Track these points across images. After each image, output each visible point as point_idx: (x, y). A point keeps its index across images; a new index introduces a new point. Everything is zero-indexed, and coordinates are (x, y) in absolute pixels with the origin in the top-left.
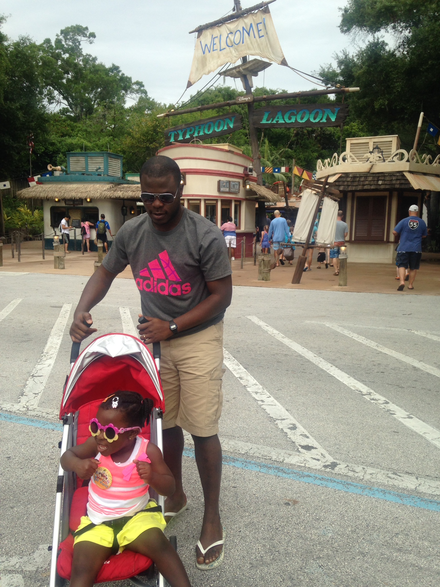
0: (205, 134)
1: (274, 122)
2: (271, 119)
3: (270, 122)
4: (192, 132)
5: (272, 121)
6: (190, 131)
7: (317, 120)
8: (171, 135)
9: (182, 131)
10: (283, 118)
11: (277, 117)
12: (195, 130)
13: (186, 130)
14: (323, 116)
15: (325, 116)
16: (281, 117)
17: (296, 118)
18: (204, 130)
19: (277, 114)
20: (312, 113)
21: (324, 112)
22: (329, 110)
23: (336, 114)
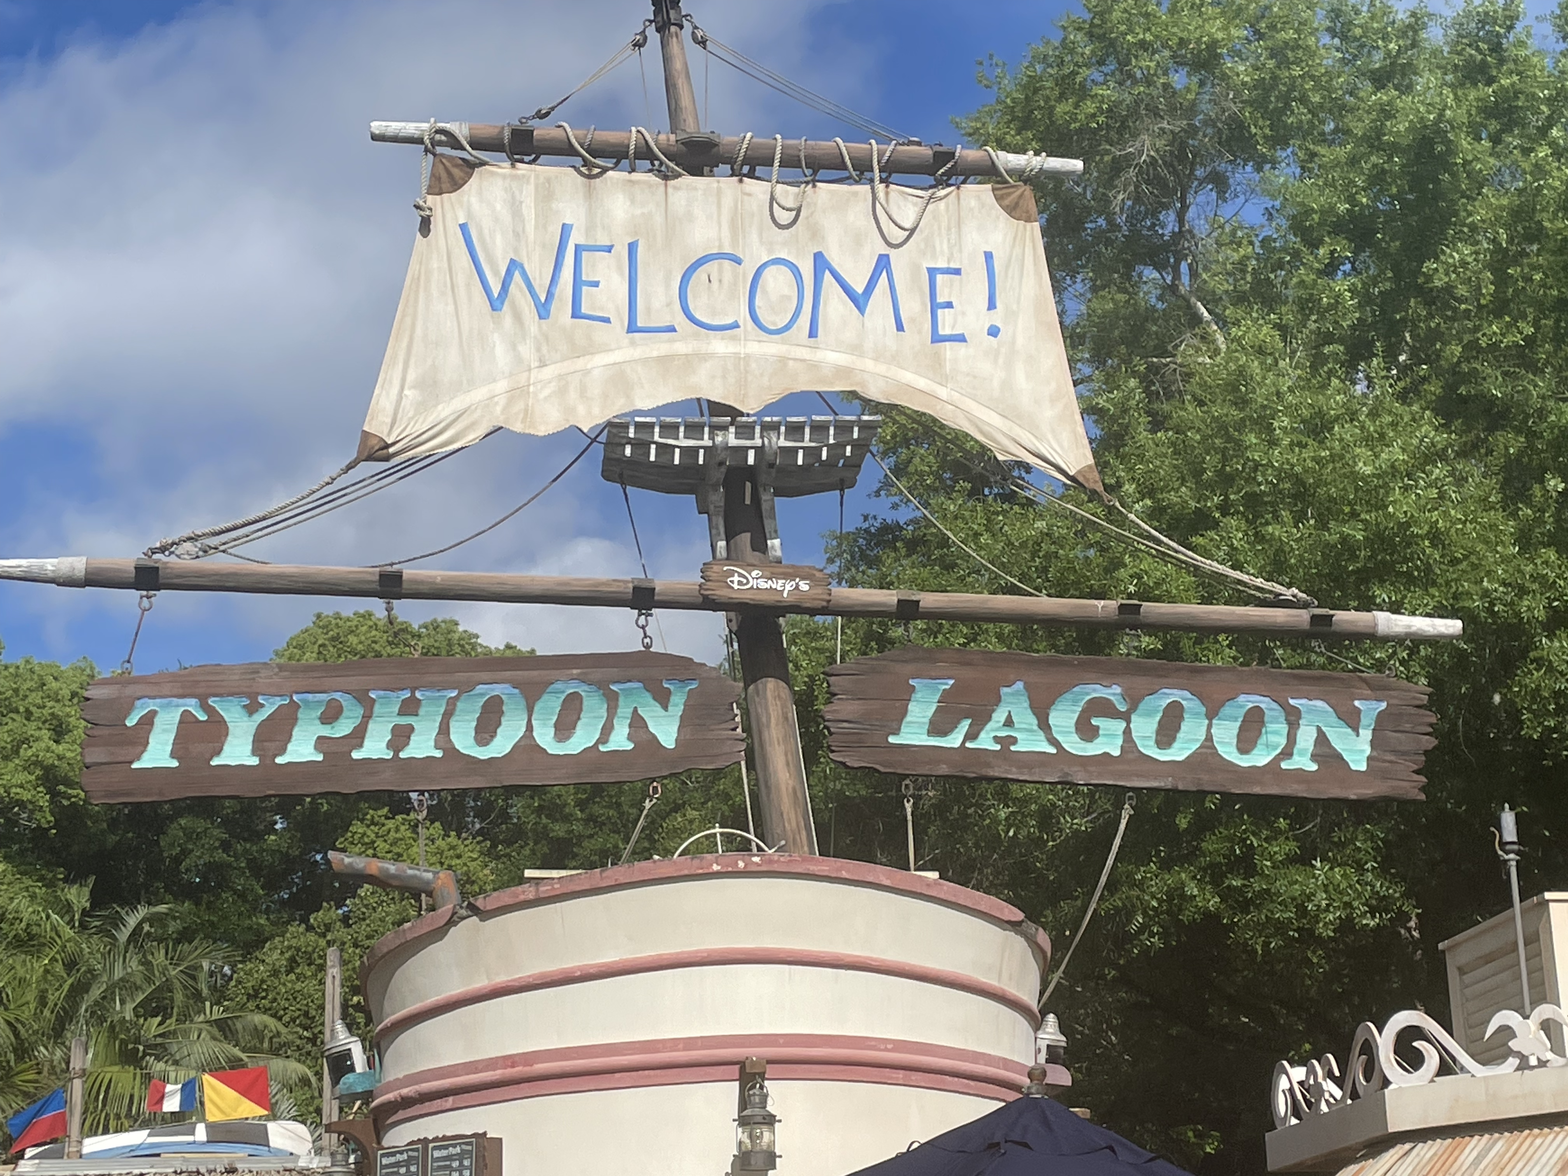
0: (451, 752)
1: (986, 742)
2: (965, 725)
3: (954, 740)
4: (343, 728)
5: (971, 735)
6: (331, 715)
7: (1260, 758)
8: (148, 721)
9: (252, 709)
10: (1044, 725)
11: (999, 716)
12: (367, 717)
13: (294, 707)
14: (1291, 739)
15: (1306, 738)
16: (1025, 718)
17: (1127, 732)
18: (444, 730)
19: (998, 701)
20: (1227, 710)
21: (1293, 718)
22: (1320, 704)
23: (1366, 734)
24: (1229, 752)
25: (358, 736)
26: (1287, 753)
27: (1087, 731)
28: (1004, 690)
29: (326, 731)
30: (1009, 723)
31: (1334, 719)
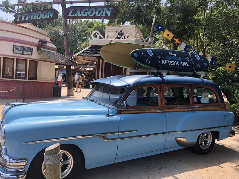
2: (74, 14)
7: (100, 15)
9: (24, 15)
10: (81, 13)
12: (31, 16)
13: (27, 15)
14: (103, 13)
15: (104, 12)
16: (79, 13)
17: (88, 13)
18: (36, 17)
19: (77, 11)
20: (97, 10)
21: (103, 10)
22: (106, 9)
23: (110, 12)
24: (97, 15)
25: (30, 18)
26: (102, 14)
27: (84, 14)
28: (78, 10)
29: (28, 17)
30: (78, 13)
31: (107, 10)
